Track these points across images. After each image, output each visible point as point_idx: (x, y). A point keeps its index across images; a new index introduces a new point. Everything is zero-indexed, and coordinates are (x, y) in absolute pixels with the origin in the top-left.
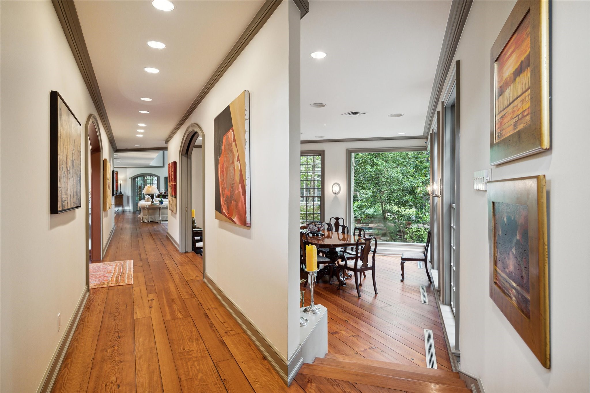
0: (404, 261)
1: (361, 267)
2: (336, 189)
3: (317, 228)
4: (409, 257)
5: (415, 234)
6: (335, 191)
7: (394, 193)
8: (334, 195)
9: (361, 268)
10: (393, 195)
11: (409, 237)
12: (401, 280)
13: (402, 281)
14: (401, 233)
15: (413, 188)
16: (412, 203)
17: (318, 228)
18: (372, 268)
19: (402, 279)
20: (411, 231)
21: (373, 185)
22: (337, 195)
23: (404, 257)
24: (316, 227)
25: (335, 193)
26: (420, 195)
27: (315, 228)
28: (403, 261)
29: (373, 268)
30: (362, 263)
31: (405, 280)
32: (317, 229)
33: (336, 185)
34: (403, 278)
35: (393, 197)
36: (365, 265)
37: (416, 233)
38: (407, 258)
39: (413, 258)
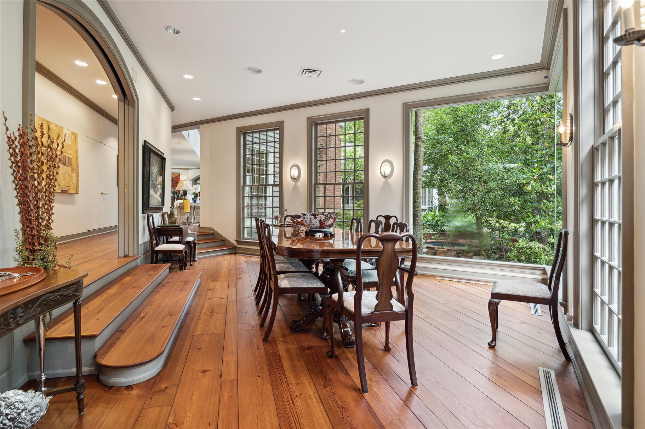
0: (497, 301)
1: (373, 310)
2: (387, 169)
3: (317, 220)
4: (510, 293)
5: (524, 251)
6: (384, 173)
7: (491, 193)
8: (383, 180)
9: (372, 313)
10: (490, 195)
11: (514, 255)
12: (489, 344)
13: (492, 346)
14: (503, 252)
15: (521, 186)
16: (518, 207)
17: (320, 221)
18: (405, 315)
19: (492, 341)
20: (518, 246)
21: (460, 182)
22: (389, 179)
23: (498, 290)
24: (315, 218)
25: (385, 177)
26: (532, 195)
27: (314, 221)
28: (494, 300)
29: (407, 316)
30: (377, 302)
31: (499, 344)
32: (318, 224)
33: (387, 163)
34: (494, 339)
35: (490, 198)
36: (385, 306)
37: (525, 249)
38: (504, 292)
39: (521, 294)
